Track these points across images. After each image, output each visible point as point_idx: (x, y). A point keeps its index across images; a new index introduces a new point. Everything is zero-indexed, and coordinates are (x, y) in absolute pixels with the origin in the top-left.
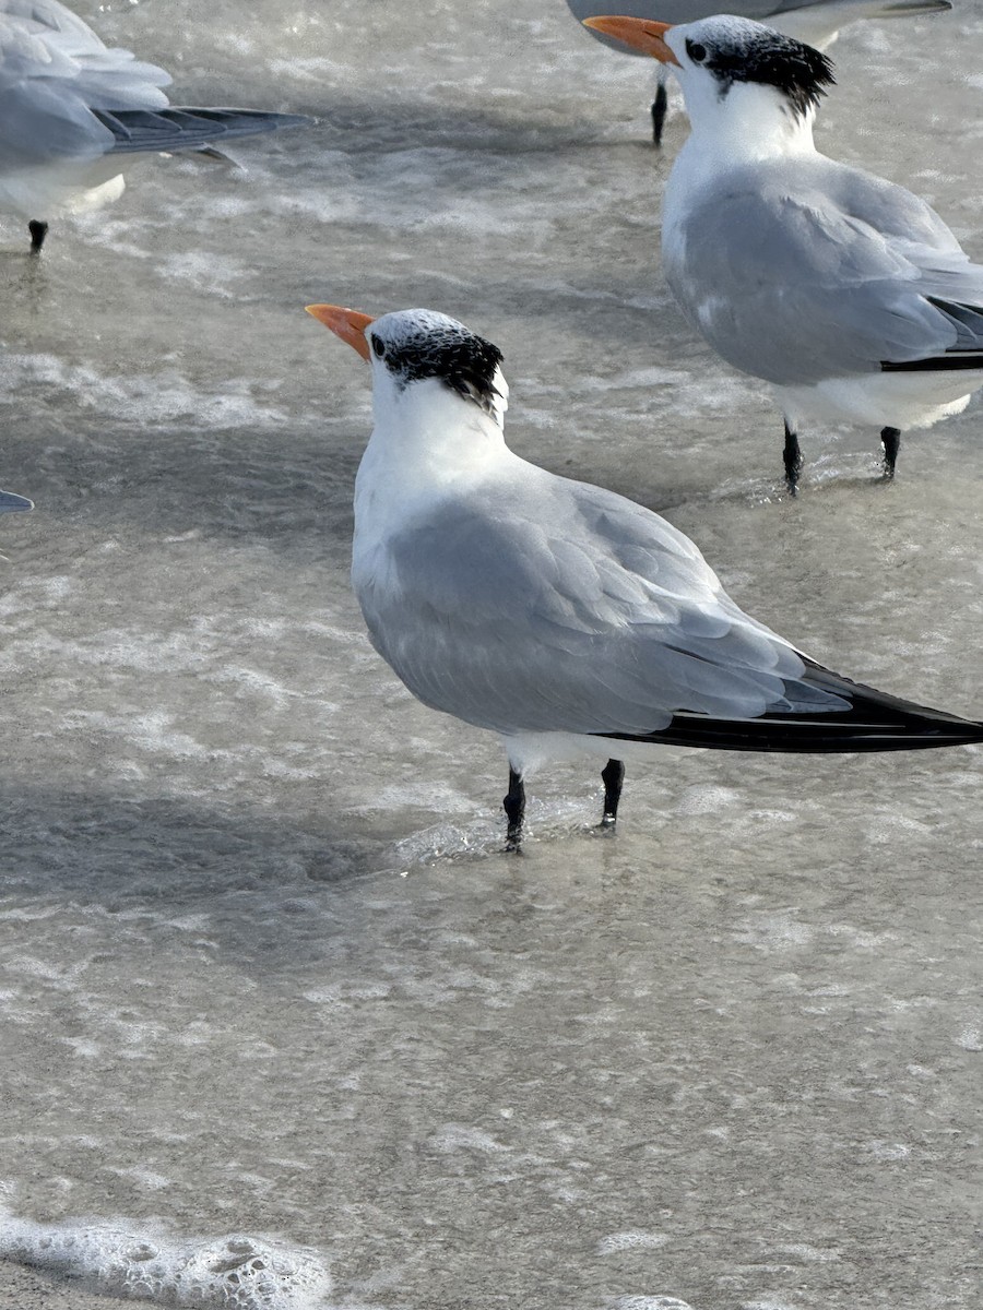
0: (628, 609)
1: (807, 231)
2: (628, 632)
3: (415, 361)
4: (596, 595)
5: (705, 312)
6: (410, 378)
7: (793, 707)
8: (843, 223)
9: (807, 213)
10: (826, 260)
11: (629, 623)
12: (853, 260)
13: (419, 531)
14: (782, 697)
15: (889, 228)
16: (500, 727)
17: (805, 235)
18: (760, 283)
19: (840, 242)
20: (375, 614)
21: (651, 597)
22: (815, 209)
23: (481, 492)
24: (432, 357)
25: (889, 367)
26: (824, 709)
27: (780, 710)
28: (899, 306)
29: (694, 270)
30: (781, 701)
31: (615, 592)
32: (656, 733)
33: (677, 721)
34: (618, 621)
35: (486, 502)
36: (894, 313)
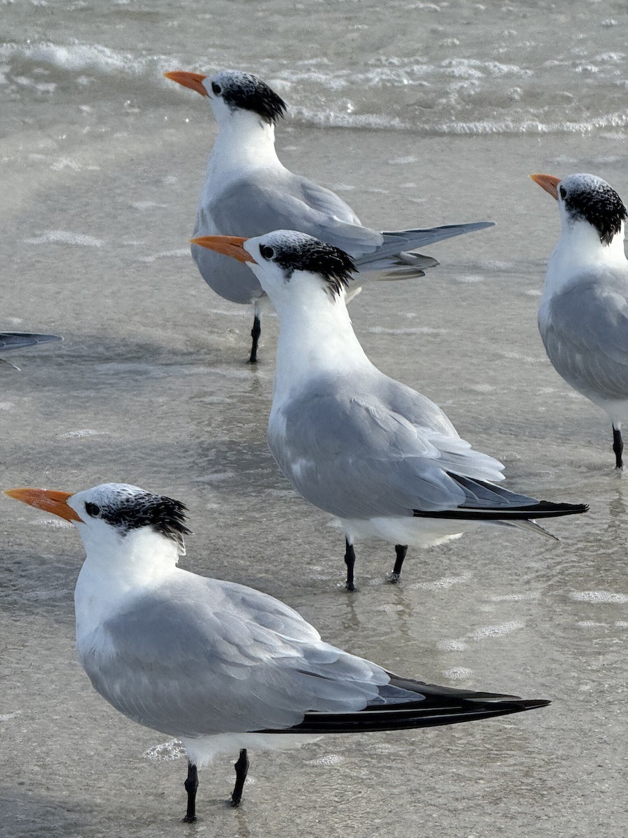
0: (270, 649)
1: (366, 422)
2: (272, 664)
3: (133, 516)
4: (249, 642)
5: (297, 468)
6: (130, 528)
7: (386, 701)
8: (389, 417)
9: (367, 410)
10: (380, 441)
11: (272, 658)
12: (398, 442)
13: (124, 615)
14: (377, 695)
15: (418, 422)
16: (188, 734)
17: (366, 425)
18: (337, 454)
19: (388, 430)
20: (96, 669)
21: (284, 642)
22: (371, 408)
23: (164, 587)
24: (145, 513)
25: (419, 514)
26: (406, 700)
27: (377, 703)
28: (428, 475)
29: (291, 442)
30: (378, 698)
31: (261, 639)
32: (294, 727)
33: (307, 718)
34: (265, 656)
35: (168, 594)
36: (424, 480)
